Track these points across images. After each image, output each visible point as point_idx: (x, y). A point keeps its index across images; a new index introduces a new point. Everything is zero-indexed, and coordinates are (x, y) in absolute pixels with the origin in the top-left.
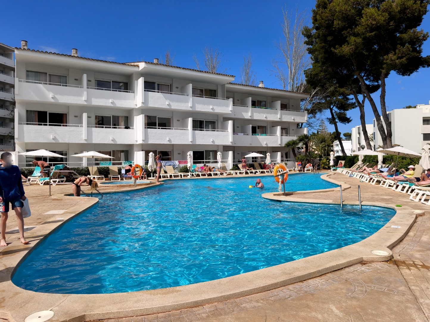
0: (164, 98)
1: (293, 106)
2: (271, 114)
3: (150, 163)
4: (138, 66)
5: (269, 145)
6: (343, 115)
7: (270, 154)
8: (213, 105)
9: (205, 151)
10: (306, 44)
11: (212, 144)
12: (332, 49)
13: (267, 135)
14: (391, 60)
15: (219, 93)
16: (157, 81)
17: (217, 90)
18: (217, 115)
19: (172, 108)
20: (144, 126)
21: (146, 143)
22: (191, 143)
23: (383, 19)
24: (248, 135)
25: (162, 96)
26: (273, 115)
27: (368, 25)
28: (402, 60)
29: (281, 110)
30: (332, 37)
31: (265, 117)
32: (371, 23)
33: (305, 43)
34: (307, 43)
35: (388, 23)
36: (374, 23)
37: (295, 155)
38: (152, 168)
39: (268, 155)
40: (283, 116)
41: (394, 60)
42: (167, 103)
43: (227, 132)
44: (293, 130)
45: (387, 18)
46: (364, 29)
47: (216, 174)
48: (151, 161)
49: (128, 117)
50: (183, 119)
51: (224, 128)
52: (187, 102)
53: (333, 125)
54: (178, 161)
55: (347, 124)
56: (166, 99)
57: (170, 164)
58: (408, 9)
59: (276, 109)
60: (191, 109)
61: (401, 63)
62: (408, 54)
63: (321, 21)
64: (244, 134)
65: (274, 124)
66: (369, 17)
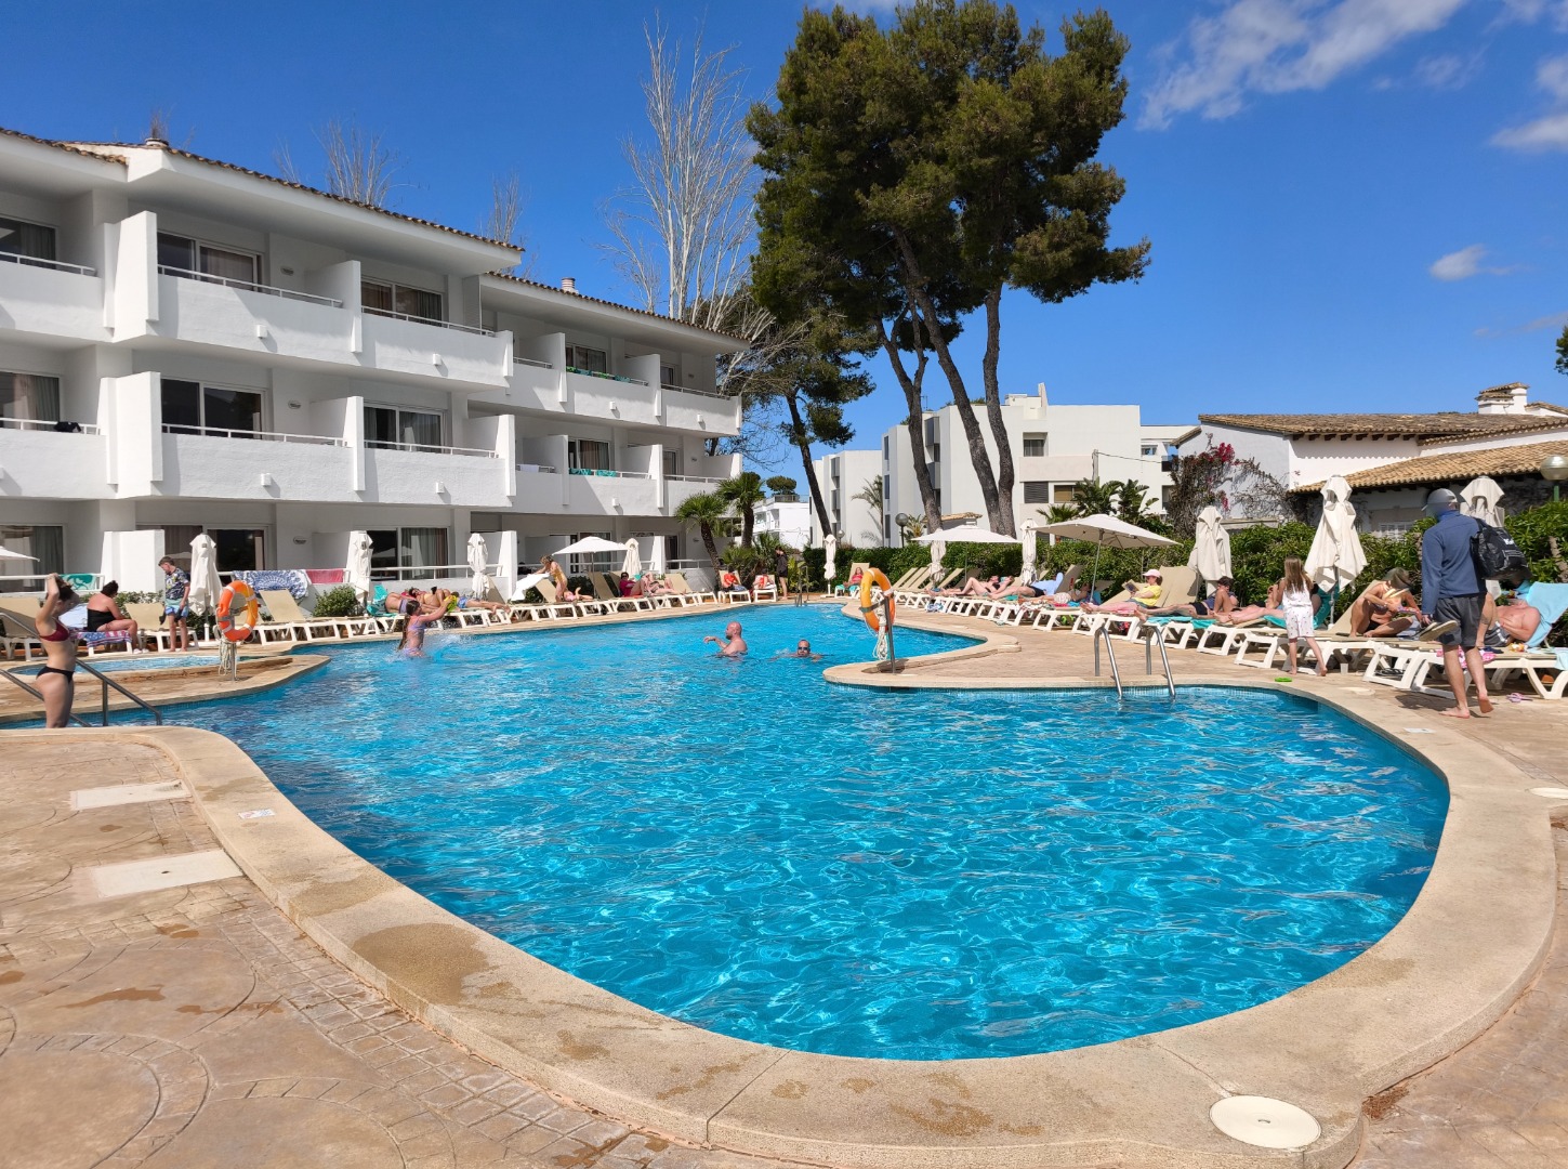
0: (245, 311)
1: (691, 376)
2: (631, 398)
3: (198, 582)
4: (122, 163)
5: (628, 512)
6: (831, 418)
7: (637, 544)
8: (442, 353)
9: (403, 529)
10: (761, 165)
11: (441, 502)
12: (859, 195)
13: (618, 475)
14: (1036, 252)
15: (455, 303)
16: (200, 234)
17: (446, 294)
18: (447, 392)
19: (280, 352)
20: (160, 424)
21: (170, 494)
22: (357, 499)
23: (1019, 119)
24: (553, 471)
25: (237, 299)
26: (637, 405)
27: (978, 134)
28: (1060, 254)
29: (663, 387)
30: (854, 154)
31: (613, 410)
32: (986, 129)
33: (755, 162)
34: (763, 162)
35: (1031, 135)
36: (995, 128)
37: (710, 545)
38: (207, 599)
39: (633, 545)
40: (670, 410)
41: (1043, 254)
42: (259, 331)
43: (493, 456)
44: (694, 460)
45: (1029, 119)
46: (964, 144)
47: (478, 619)
48: (205, 572)
49: (56, 380)
50: (312, 402)
51: (478, 443)
52: (341, 331)
53: (798, 449)
54: (304, 571)
55: (838, 445)
56: (253, 314)
57: (272, 583)
58: (1082, 100)
59: (647, 385)
60: (356, 363)
61: (1059, 262)
62: (1079, 239)
63: (822, 96)
64: (540, 470)
65: (641, 436)
66: (980, 107)
